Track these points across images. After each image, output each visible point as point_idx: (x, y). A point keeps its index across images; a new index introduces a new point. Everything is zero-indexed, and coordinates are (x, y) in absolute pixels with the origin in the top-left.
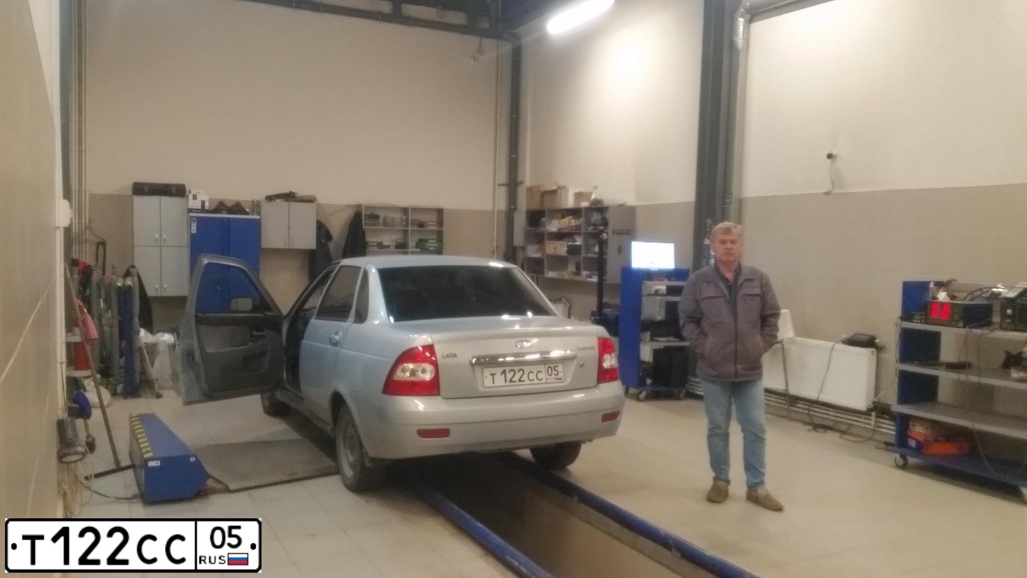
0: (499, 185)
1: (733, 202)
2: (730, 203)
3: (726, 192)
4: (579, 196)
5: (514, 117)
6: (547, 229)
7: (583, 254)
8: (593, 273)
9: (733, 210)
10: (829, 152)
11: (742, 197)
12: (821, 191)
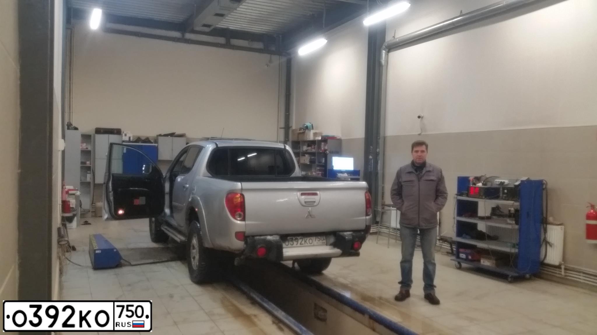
0: (280, 128)
1: (381, 138)
2: (379, 139)
3: (378, 133)
4: (315, 134)
5: (288, 94)
6: (301, 151)
7: (317, 163)
8: (321, 173)
9: (381, 141)
10: (419, 115)
11: (386, 136)
12: (417, 133)
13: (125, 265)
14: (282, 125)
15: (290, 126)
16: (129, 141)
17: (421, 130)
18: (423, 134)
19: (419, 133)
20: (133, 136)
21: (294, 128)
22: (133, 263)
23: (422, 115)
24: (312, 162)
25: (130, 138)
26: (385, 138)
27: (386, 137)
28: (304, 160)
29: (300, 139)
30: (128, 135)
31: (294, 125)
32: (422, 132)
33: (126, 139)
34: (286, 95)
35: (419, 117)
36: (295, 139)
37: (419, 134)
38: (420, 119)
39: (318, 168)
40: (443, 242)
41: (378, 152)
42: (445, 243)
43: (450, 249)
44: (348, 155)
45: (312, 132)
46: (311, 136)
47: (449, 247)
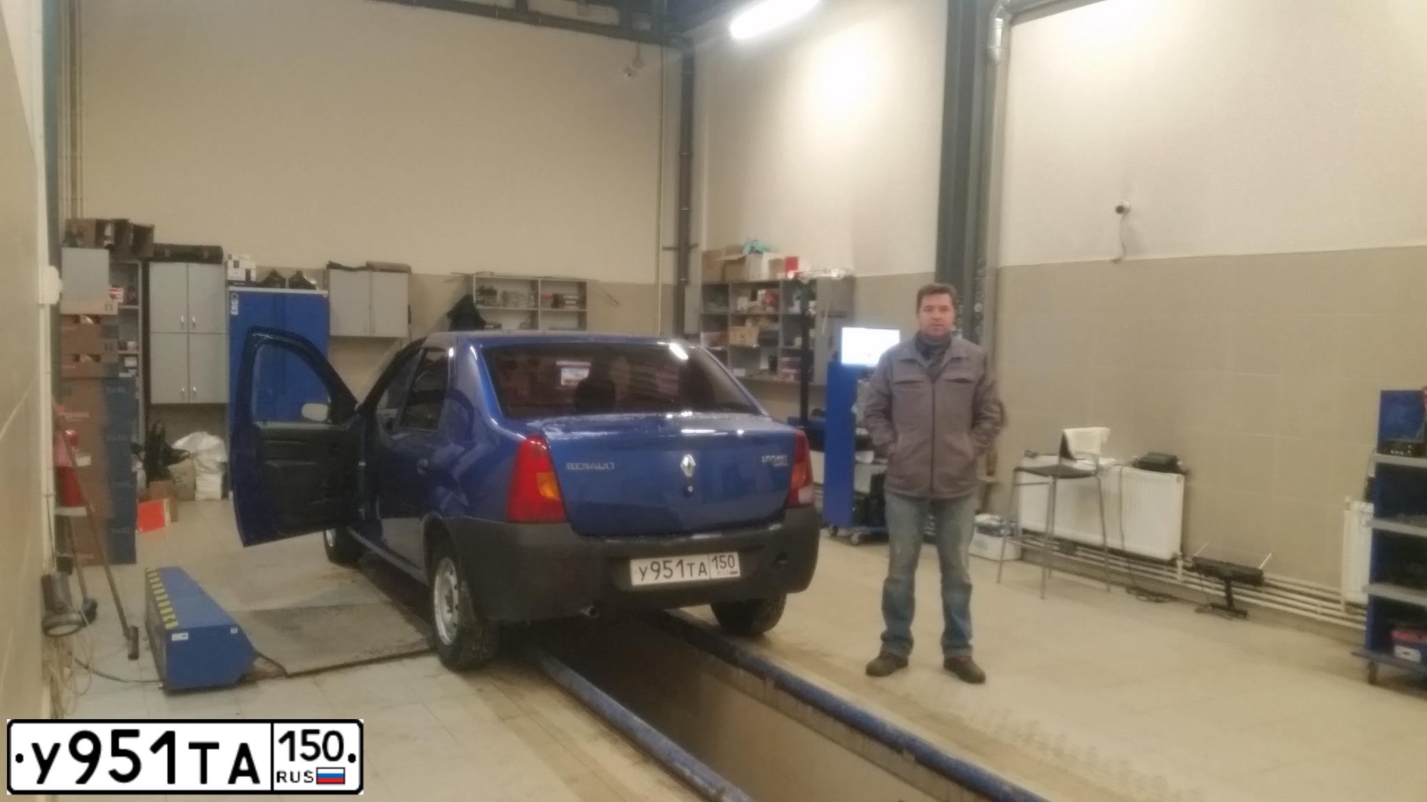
0: (665, 249)
1: (987, 273)
2: (984, 276)
3: (978, 261)
4: (775, 265)
5: (686, 154)
6: (731, 310)
7: (781, 345)
8: (794, 371)
9: (987, 283)
10: (1120, 204)
11: (1000, 267)
12: (1108, 258)
13: (265, 676)
14: (670, 238)
15: (693, 242)
16: (248, 282)
17: (1123, 246)
18: (1128, 258)
19: (1114, 257)
20: (258, 268)
21: (704, 246)
22: (290, 668)
23: (1126, 204)
24: (767, 340)
25: (248, 273)
26: (998, 273)
27: (1001, 269)
28: (743, 337)
29: (731, 277)
30: (245, 265)
31: (704, 240)
32: (1125, 253)
33: (241, 276)
34: (681, 157)
35: (1120, 210)
36: (715, 278)
37: (1116, 261)
38: (1120, 216)
39: (786, 359)
40: (1203, 576)
41: (979, 313)
42: (1211, 578)
43: (1225, 598)
44: (879, 320)
45: (766, 258)
46: (762, 270)
47: (1223, 591)
